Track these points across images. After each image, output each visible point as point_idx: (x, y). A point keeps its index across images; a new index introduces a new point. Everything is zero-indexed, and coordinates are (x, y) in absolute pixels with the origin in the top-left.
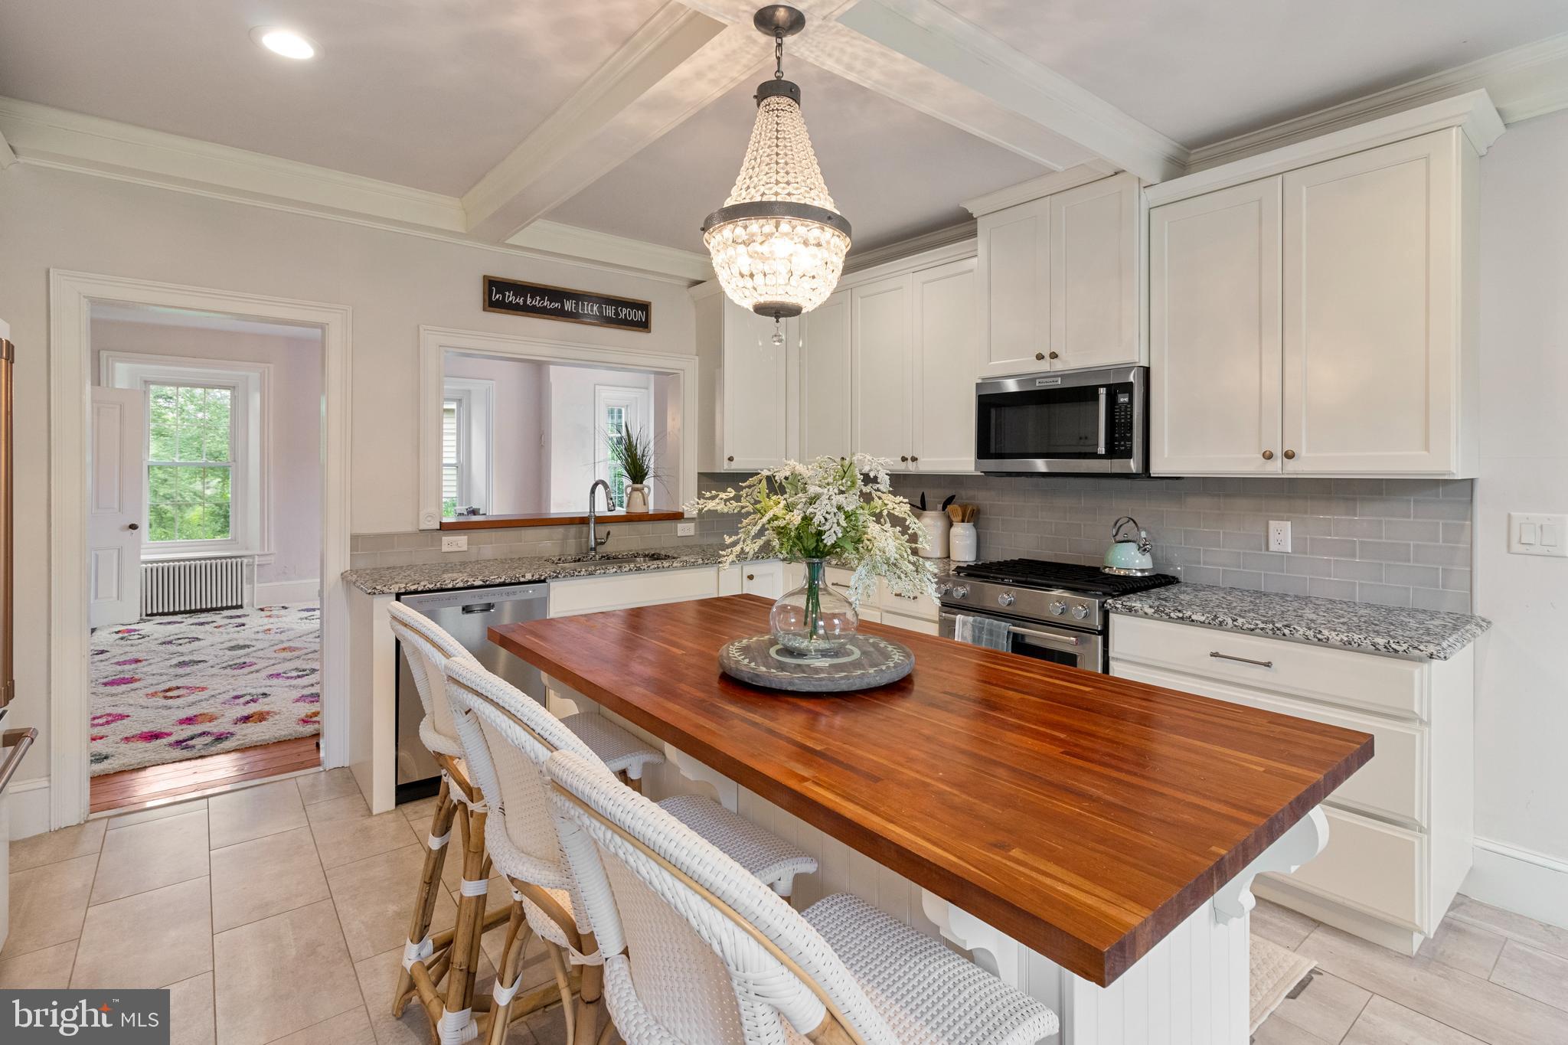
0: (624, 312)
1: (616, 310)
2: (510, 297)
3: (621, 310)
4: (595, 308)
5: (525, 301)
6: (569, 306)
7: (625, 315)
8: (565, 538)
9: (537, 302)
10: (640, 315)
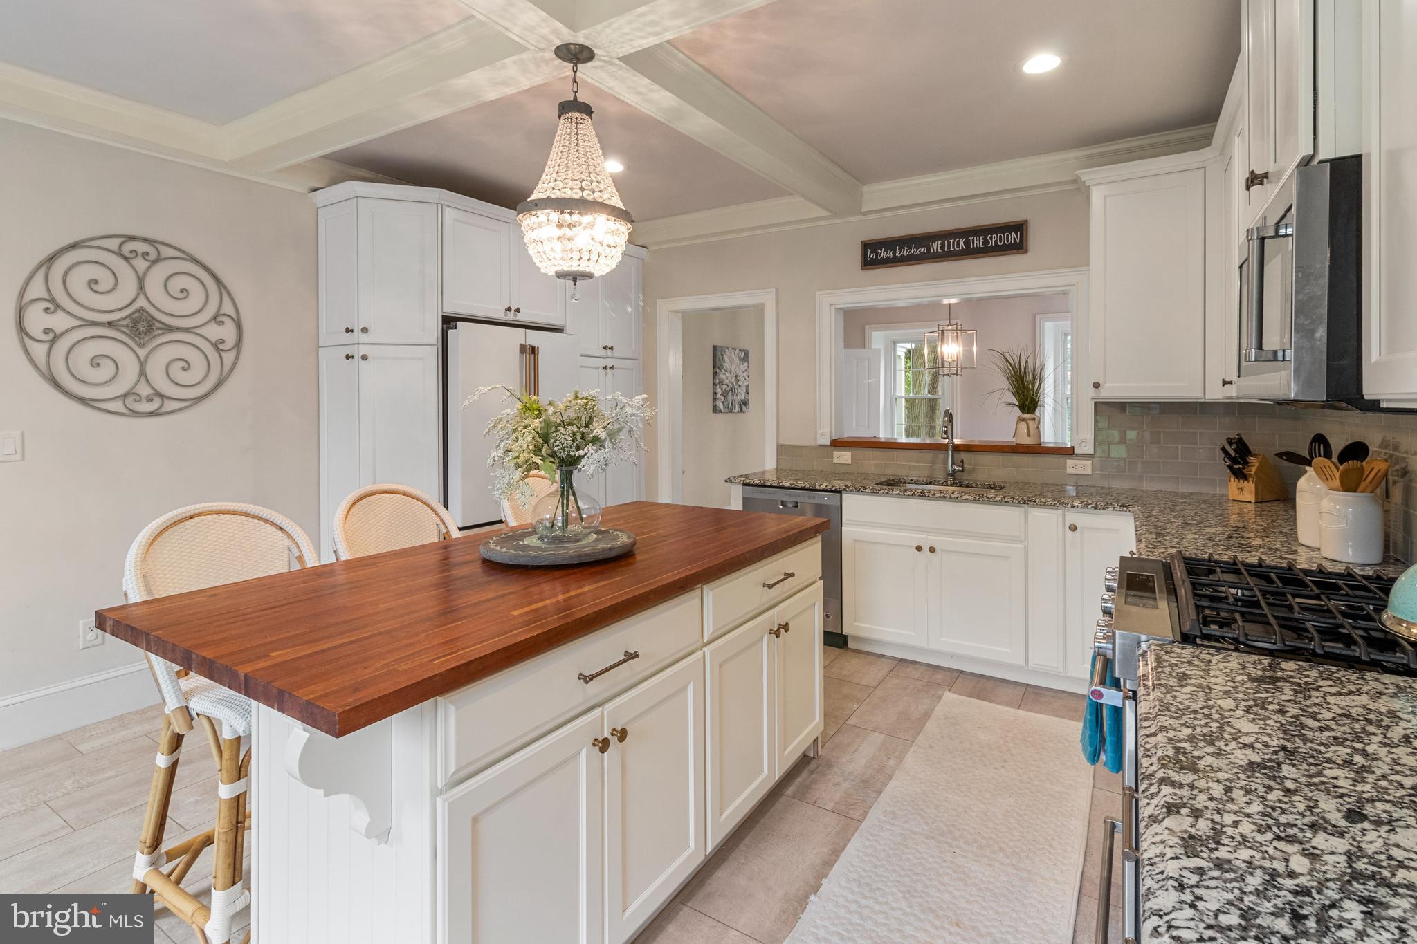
0: (994, 239)
1: (985, 239)
2: (882, 254)
3: (991, 238)
4: (962, 243)
5: (894, 254)
6: (934, 247)
7: (996, 241)
8: (934, 462)
9: (905, 252)
10: (1014, 237)
